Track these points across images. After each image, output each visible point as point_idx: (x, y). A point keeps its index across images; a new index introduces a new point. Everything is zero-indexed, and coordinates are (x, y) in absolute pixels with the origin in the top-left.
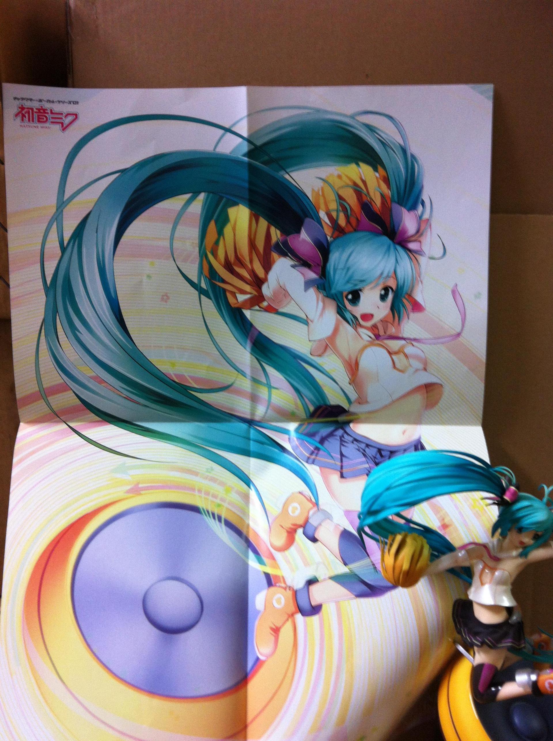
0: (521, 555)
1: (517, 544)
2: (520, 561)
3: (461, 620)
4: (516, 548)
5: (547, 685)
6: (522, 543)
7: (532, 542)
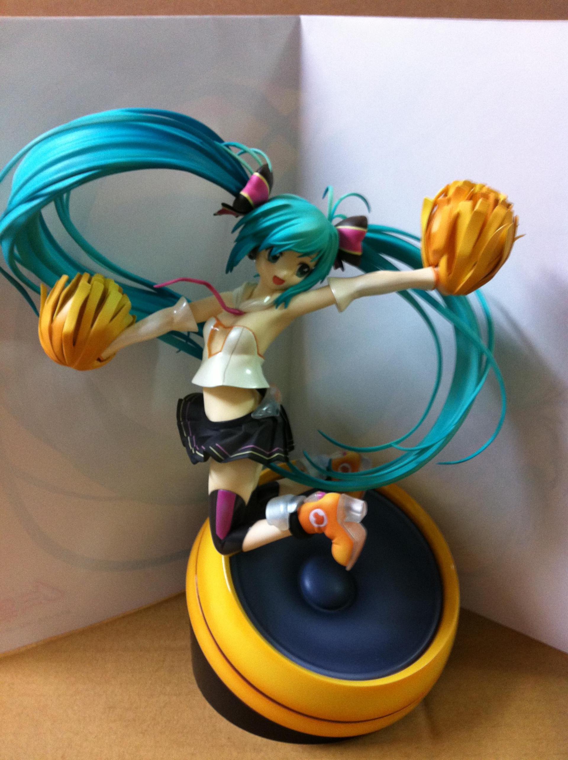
0: (276, 303)
1: (271, 284)
2: (276, 312)
3: (189, 423)
4: (272, 292)
5: (312, 518)
6: (278, 281)
7: (297, 279)
